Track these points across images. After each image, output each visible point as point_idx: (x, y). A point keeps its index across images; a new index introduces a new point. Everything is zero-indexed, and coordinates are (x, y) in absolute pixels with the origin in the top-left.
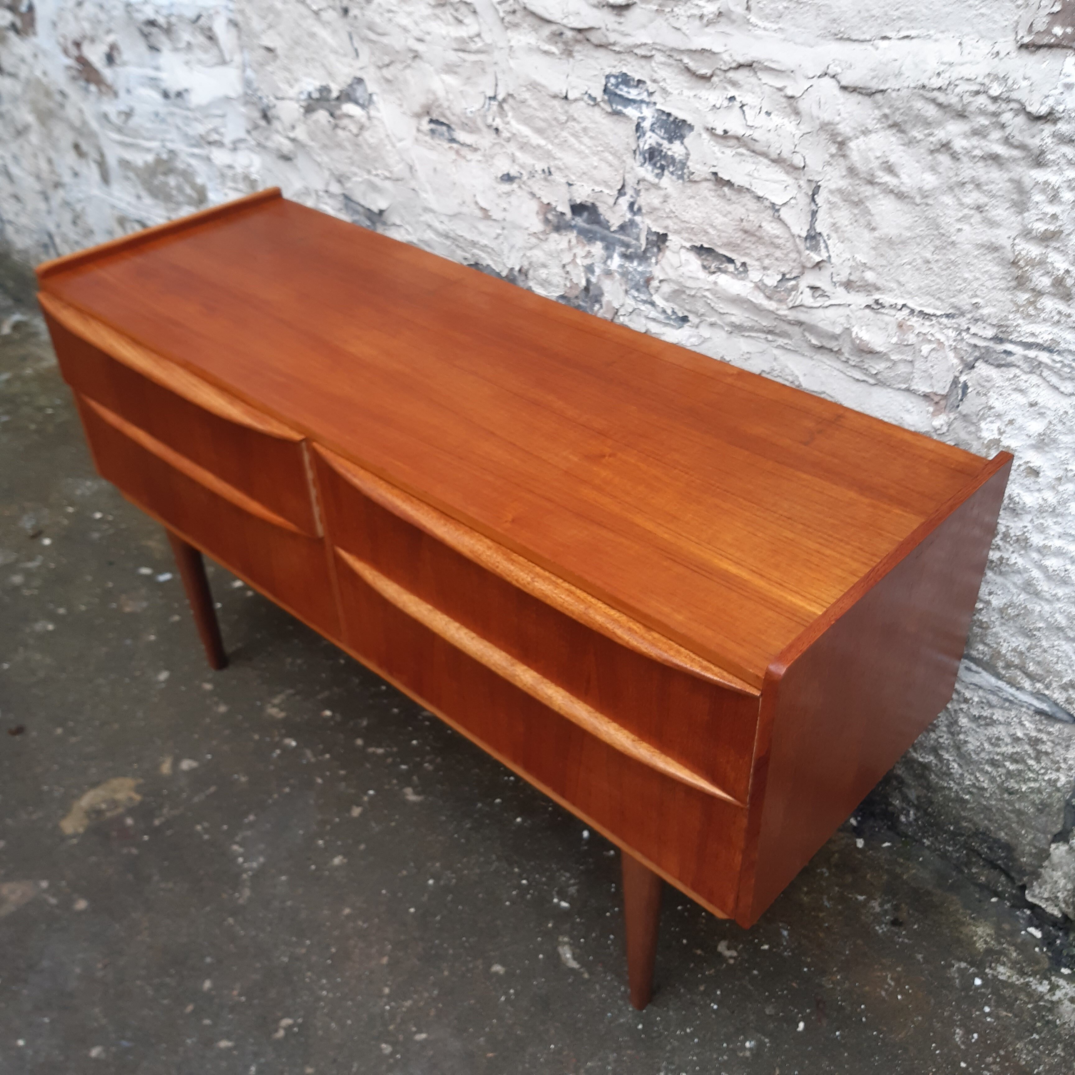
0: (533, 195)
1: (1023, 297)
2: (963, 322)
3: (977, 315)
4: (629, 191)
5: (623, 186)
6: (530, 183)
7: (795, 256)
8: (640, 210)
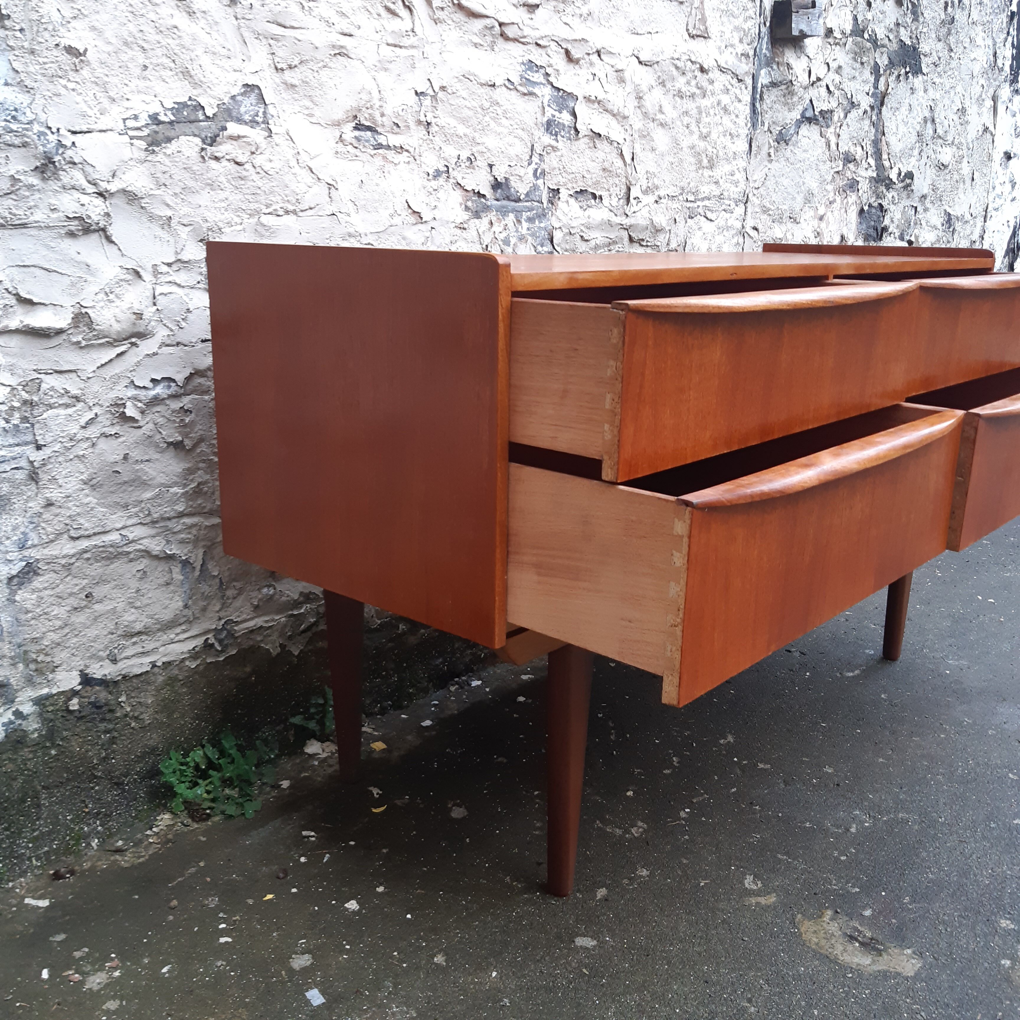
0: (458, 185)
2: (685, 196)
3: (689, 189)
4: (535, 159)
5: (531, 157)
6: (455, 173)
7: (624, 180)
8: (543, 173)
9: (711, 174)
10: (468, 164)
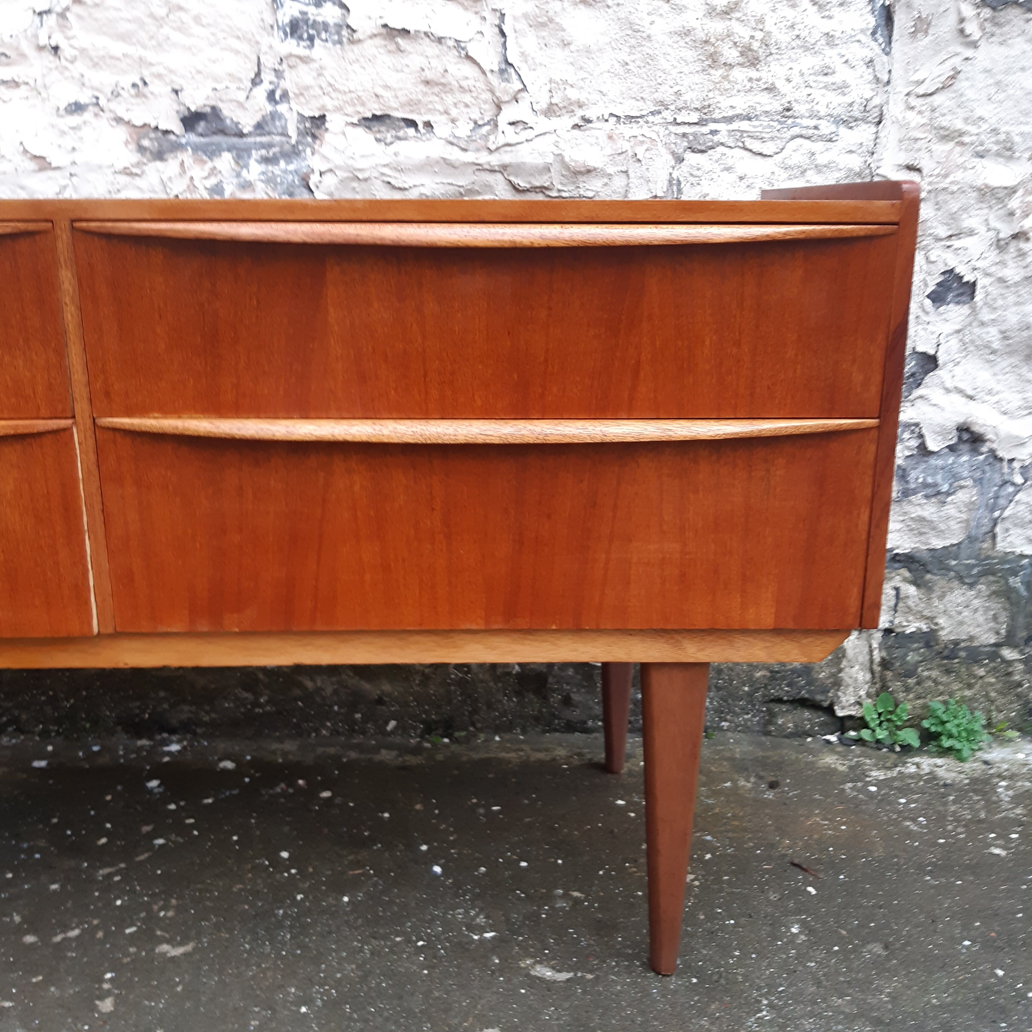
0: (119, 120)
1: (717, 74)
2: (668, 115)
3: (680, 104)
4: (267, 77)
5: (258, 74)
6: (113, 105)
7: (487, 96)
8: (285, 95)
9: (753, 74)
10: (133, 91)
